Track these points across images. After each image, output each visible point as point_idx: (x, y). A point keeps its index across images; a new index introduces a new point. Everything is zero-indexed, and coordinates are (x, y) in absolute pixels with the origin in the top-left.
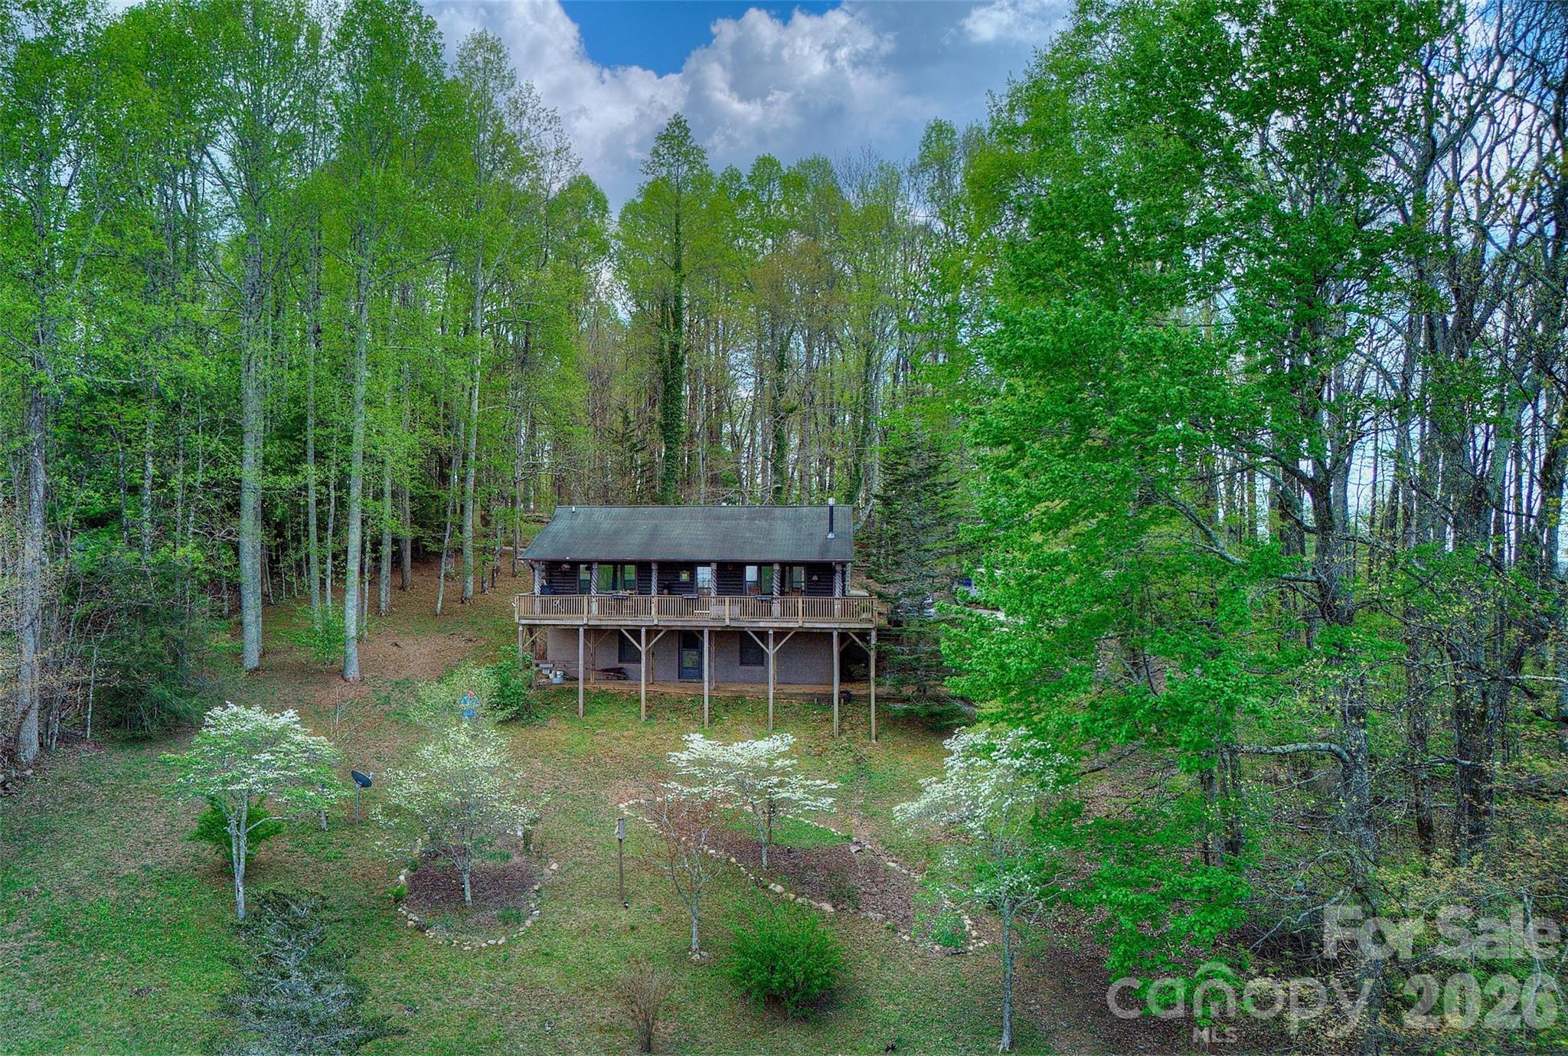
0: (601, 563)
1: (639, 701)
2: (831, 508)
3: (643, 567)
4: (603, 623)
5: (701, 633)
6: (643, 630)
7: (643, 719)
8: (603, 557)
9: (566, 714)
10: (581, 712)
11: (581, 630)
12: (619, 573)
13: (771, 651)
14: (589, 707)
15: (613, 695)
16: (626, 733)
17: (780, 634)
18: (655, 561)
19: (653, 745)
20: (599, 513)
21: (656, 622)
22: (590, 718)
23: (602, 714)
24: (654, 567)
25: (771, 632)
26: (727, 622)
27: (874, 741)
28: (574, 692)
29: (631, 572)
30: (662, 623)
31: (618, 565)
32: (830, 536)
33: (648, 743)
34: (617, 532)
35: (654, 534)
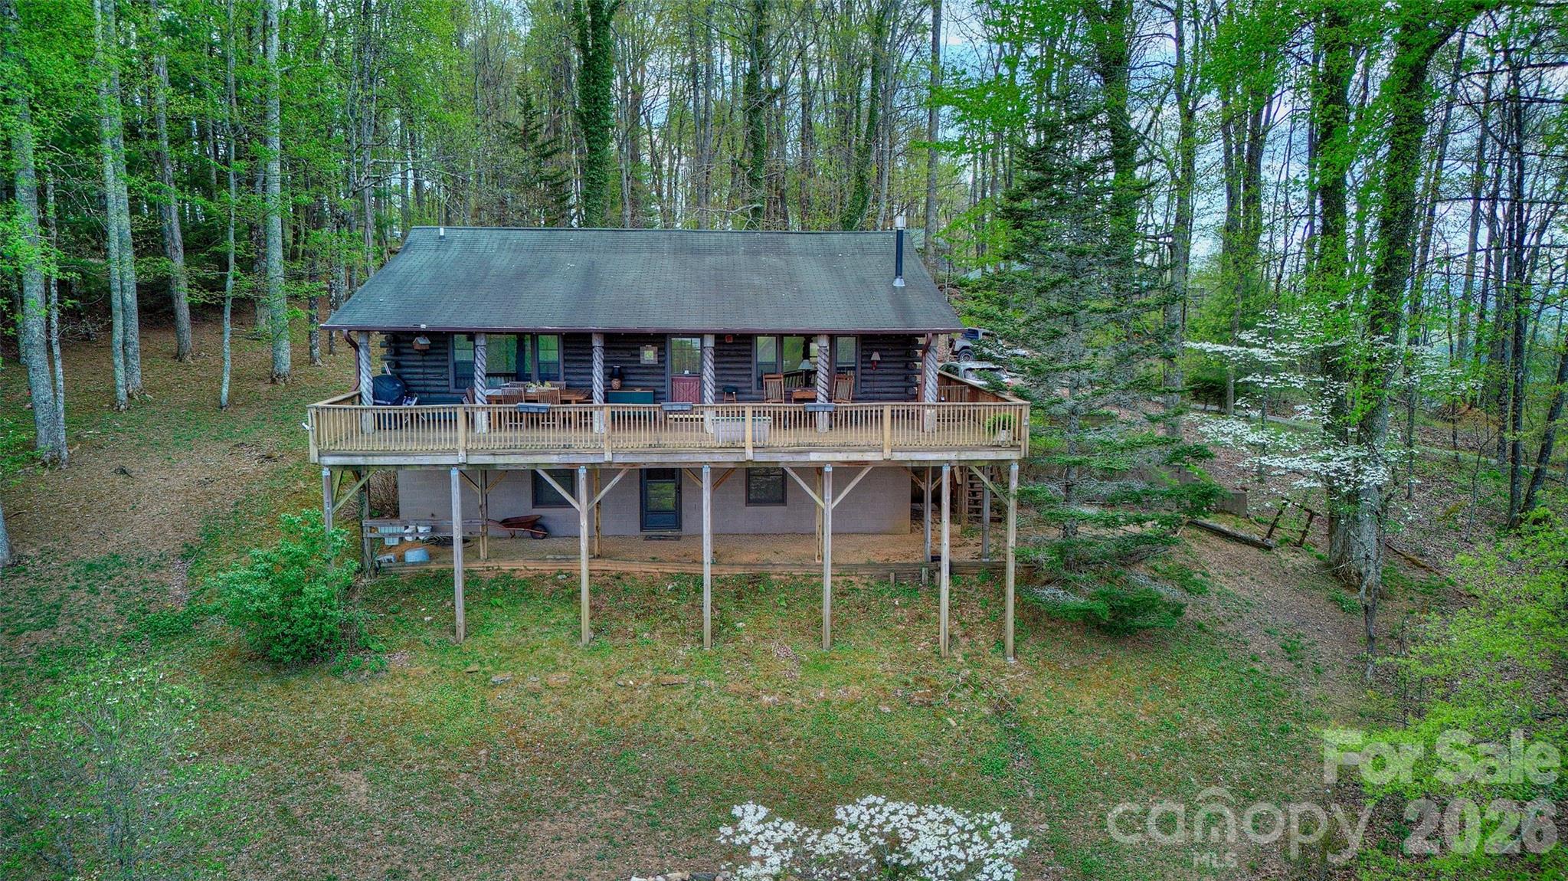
0: (489, 333)
1: (575, 596)
2: (900, 234)
3: (575, 342)
4: (500, 460)
5: (697, 472)
6: (582, 472)
7: (586, 638)
8: (495, 322)
9: (430, 636)
10: (461, 631)
11: (455, 473)
12: (528, 354)
13: (827, 504)
14: (478, 613)
15: (524, 584)
16: (553, 679)
17: (845, 471)
18: (598, 333)
19: (610, 705)
20: (489, 239)
21: (608, 457)
22: (478, 645)
23: (505, 628)
24: (597, 342)
25: (828, 469)
26: (749, 454)
27: (1011, 660)
28: (444, 580)
29: (550, 352)
30: (620, 459)
31: (524, 339)
32: (898, 283)
33: (599, 699)
34: (521, 275)
35: (590, 278)
